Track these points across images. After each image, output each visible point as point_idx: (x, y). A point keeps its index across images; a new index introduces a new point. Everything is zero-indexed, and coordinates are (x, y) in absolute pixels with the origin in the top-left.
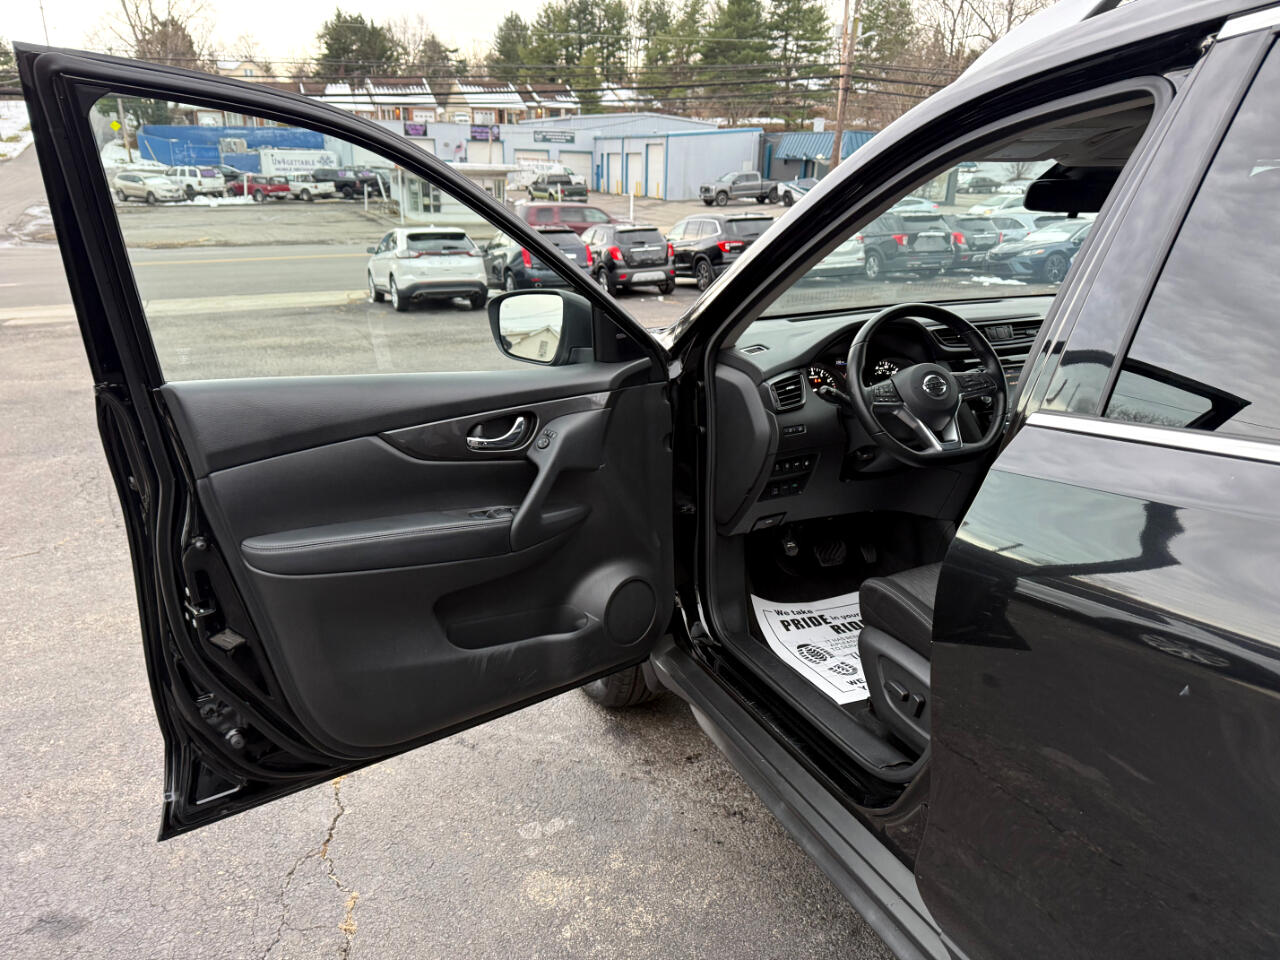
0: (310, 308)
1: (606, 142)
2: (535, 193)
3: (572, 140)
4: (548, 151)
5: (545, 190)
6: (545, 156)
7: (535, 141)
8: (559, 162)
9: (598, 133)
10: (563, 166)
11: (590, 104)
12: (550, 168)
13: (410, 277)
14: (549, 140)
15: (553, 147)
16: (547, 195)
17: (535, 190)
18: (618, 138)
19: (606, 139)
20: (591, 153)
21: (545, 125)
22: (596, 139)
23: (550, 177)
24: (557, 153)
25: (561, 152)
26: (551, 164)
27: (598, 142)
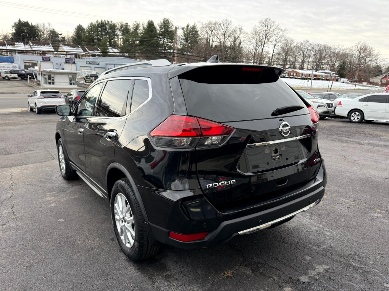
0: (8, 113)
1: (109, 66)
2: (86, 79)
3: (99, 64)
4: (91, 67)
5: (90, 79)
6: (90, 68)
7: (87, 64)
8: (95, 70)
9: (107, 63)
10: (95, 72)
11: (105, 54)
12: (92, 72)
13: (41, 104)
14: (91, 64)
15: (93, 66)
16: (90, 80)
17: (86, 78)
18: (113, 64)
19: (109, 64)
20: (105, 68)
21: (90, 59)
22: (106, 64)
23: (91, 75)
24: (94, 68)
25: (95, 67)
26: (92, 71)
27: (107, 65)
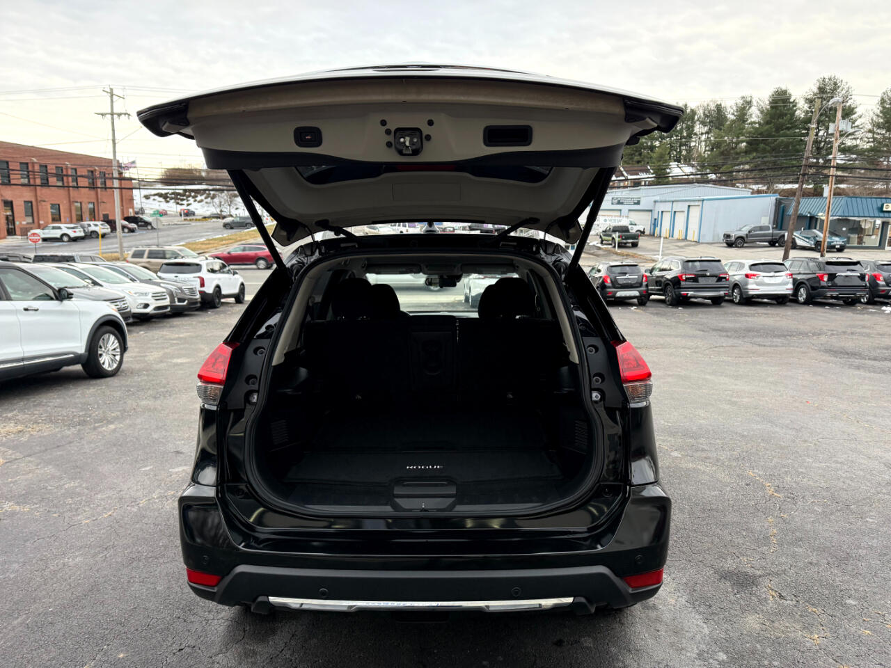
1: (662, 204)
2: (604, 238)
3: (638, 203)
4: (621, 210)
5: (610, 236)
6: (618, 213)
7: (612, 204)
8: (627, 217)
9: (658, 198)
10: (629, 220)
11: (662, 178)
12: (620, 221)
14: (622, 203)
15: (624, 208)
16: (610, 238)
17: (604, 235)
18: (669, 201)
19: (661, 202)
20: (651, 211)
21: (624, 193)
22: (655, 202)
23: (614, 227)
24: (627, 211)
25: (630, 210)
26: (621, 218)
27: (657, 204)
